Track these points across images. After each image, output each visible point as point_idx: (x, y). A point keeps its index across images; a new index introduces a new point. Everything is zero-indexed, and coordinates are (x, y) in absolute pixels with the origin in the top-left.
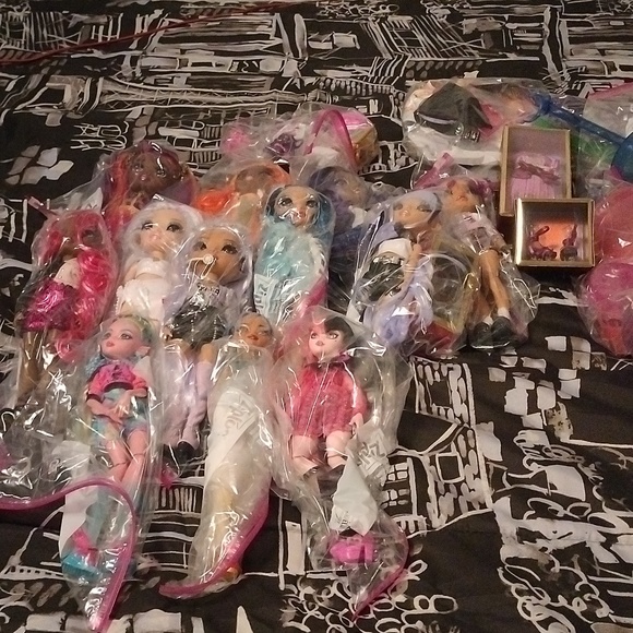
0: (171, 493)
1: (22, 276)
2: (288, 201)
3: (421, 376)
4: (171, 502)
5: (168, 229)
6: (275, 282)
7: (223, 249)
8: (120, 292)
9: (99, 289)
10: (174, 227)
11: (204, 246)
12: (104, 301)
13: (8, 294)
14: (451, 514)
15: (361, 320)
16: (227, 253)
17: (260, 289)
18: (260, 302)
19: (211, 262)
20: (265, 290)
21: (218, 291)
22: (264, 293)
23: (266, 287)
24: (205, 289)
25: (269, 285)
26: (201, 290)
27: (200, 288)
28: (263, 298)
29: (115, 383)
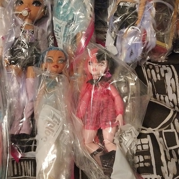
0: (19, 165)
3: (150, 77)
4: (20, 171)
6: (65, 23)
7: (33, 4)
11: (22, 2)
14: (175, 173)
15: (115, 44)
16: (36, 6)
17: (57, 27)
18: (58, 35)
19: (27, 15)
20: (60, 28)
21: (33, 32)
22: (60, 30)
23: (60, 27)
24: (25, 32)
25: (62, 25)
26: (23, 33)
27: (22, 31)
28: (59, 33)
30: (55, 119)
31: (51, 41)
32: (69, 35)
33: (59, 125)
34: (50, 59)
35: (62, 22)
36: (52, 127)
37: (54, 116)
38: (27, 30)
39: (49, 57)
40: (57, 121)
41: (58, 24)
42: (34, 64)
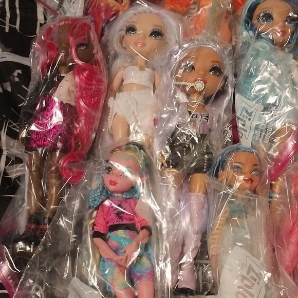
1: (20, 71)
2: (268, 17)
5: (151, 35)
6: (259, 107)
7: (210, 71)
8: (111, 102)
10: (157, 33)
11: (193, 68)
13: (9, 89)
16: (214, 75)
17: (244, 112)
18: (244, 125)
19: (202, 89)
20: (250, 114)
21: (207, 117)
22: (249, 117)
23: (250, 111)
24: (195, 116)
25: (252, 109)
26: (192, 117)
28: (248, 123)
29: (120, 224)
30: (252, 274)
31: (228, 133)
32: (267, 129)
33: (261, 285)
34: (238, 167)
35: (254, 105)
36: (249, 287)
37: (250, 269)
38: (198, 114)
39: (237, 162)
41: (246, 106)
42: (205, 170)
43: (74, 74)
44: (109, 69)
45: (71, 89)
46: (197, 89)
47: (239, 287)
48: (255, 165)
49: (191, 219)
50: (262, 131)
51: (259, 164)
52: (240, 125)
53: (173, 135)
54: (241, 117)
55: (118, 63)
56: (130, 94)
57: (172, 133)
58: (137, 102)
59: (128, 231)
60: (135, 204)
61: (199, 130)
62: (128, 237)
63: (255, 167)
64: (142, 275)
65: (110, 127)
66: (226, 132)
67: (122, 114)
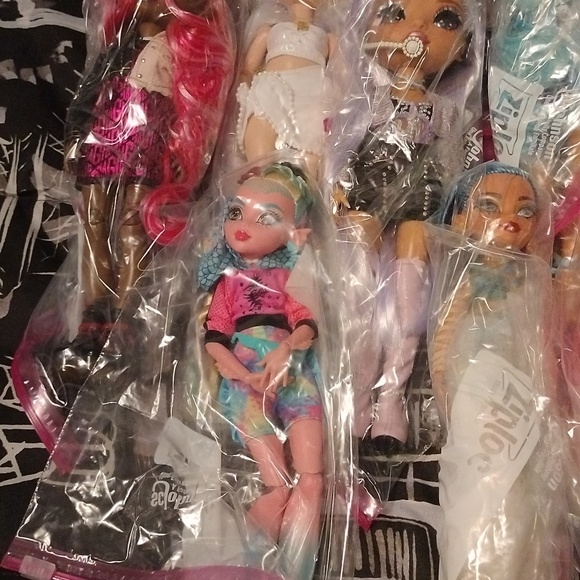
0: (369, 539)
1: (69, 44)
4: (372, 561)
6: (535, 89)
8: (243, 94)
9: (207, 97)
11: (401, 14)
12: (217, 116)
13: (49, 78)
17: (505, 101)
18: (504, 127)
19: (419, 53)
20: (517, 105)
21: (430, 110)
22: (514, 110)
23: (516, 99)
24: (406, 108)
25: (521, 95)
26: (399, 110)
27: (398, 107)
28: (512, 122)
29: (256, 315)
30: (513, 401)
31: (474, 145)
32: (549, 130)
33: (531, 423)
34: (489, 203)
35: (525, 86)
36: (508, 425)
37: (510, 391)
38: (412, 104)
39: (487, 194)
40: (521, 407)
41: (510, 89)
42: (425, 214)
43: (167, 36)
44: (239, 32)
45: (162, 65)
46: (408, 55)
47: (486, 426)
48: (524, 198)
49: (398, 309)
50: (540, 137)
51: (532, 196)
52: (496, 128)
53: (361, 147)
54: (499, 111)
55: (257, 17)
56: (279, 75)
57: (359, 143)
58: (292, 91)
59: (271, 329)
60: (286, 278)
61: (414, 135)
62: (271, 339)
63: (525, 202)
64: (299, 410)
65: (240, 142)
66: (470, 144)
67: (263, 116)
